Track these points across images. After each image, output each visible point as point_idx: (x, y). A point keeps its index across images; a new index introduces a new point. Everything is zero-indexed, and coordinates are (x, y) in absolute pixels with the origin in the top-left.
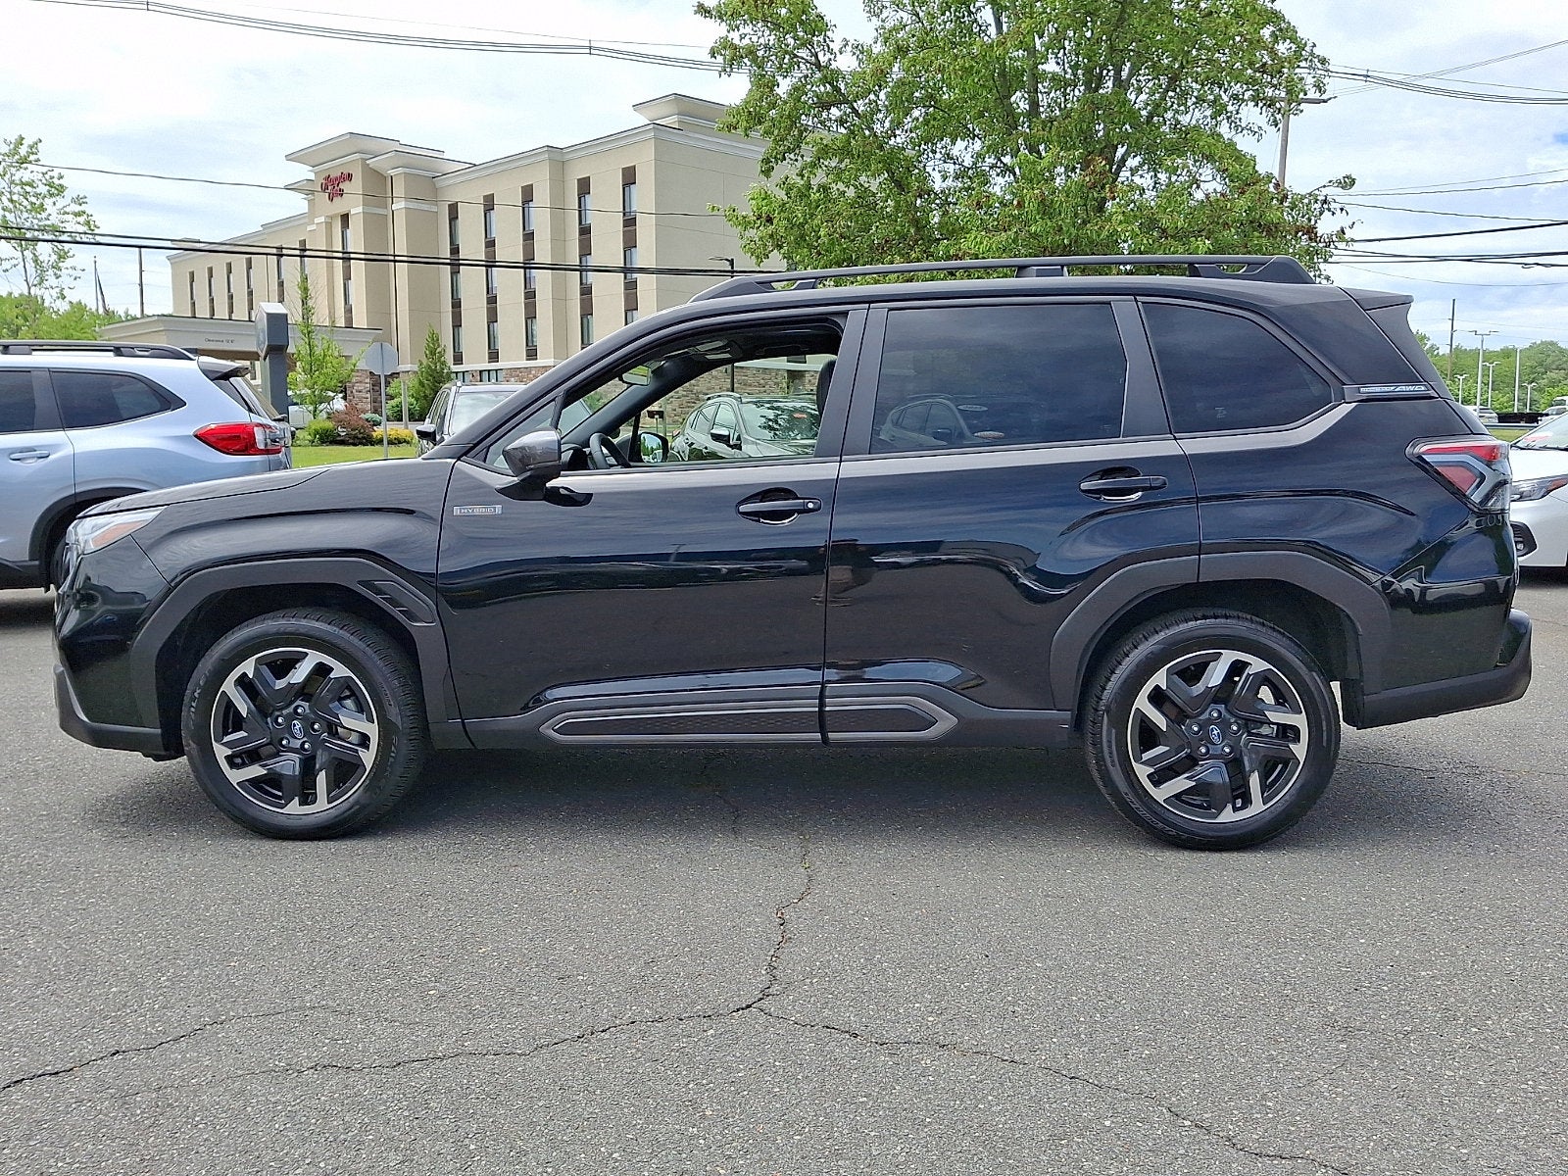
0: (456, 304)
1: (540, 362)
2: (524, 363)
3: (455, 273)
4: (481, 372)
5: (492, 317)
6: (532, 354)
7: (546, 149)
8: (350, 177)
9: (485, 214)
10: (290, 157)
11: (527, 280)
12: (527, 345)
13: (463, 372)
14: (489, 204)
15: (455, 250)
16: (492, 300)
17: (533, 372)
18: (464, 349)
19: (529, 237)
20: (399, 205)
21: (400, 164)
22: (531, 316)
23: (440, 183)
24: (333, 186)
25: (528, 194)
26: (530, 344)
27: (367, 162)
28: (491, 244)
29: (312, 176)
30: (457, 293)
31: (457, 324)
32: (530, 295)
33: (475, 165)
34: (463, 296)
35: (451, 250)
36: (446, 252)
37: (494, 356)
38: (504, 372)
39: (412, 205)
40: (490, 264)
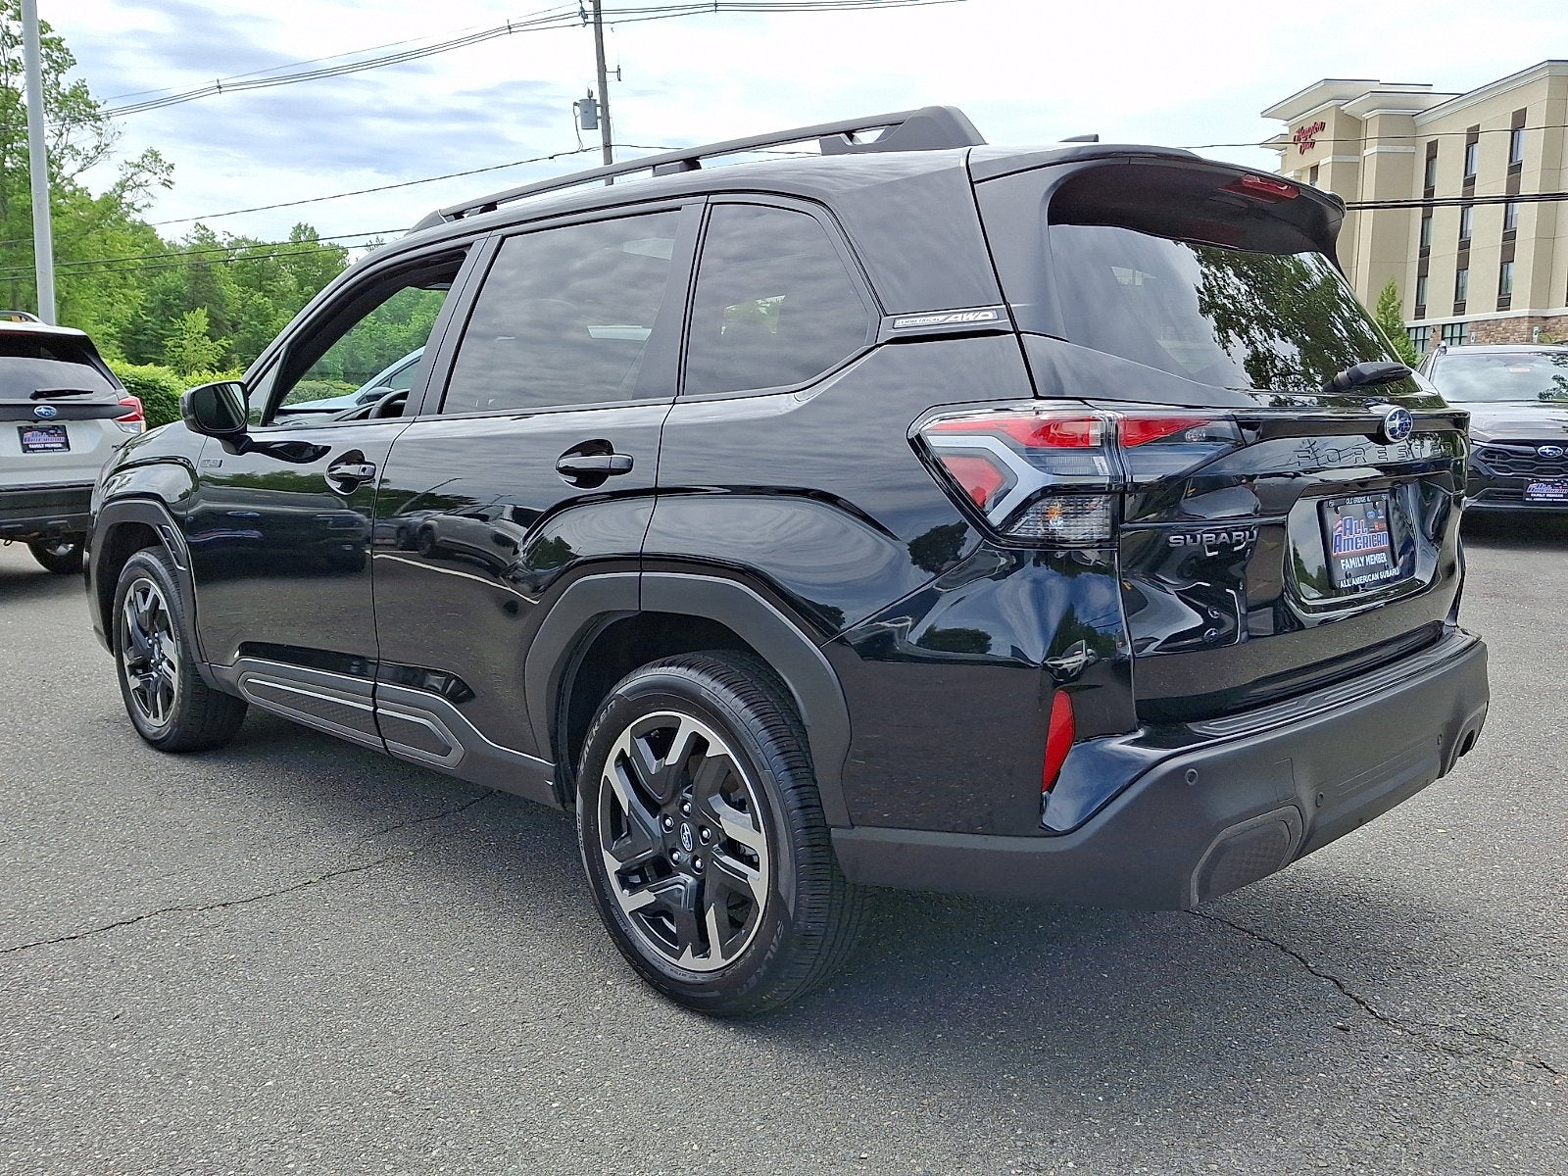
0: (1425, 252)
1: (1513, 312)
2: (1493, 314)
3: (1427, 218)
4: (1444, 326)
5: (1463, 264)
6: (1504, 303)
7: (1547, 64)
8: (1323, 126)
9: (1468, 149)
10: (1265, 114)
11: (1507, 219)
12: (1500, 293)
13: (1425, 327)
14: (1473, 136)
15: (1429, 191)
16: (1464, 245)
17: (1503, 325)
18: (1428, 302)
19: (1515, 169)
20: (1371, 150)
21: (1376, 105)
22: (1507, 258)
23: (1420, 121)
24: (1304, 139)
25: (1519, 120)
26: (1503, 292)
27: (1342, 108)
28: (1470, 182)
29: (1286, 130)
30: (1427, 242)
31: (1423, 275)
32: (1509, 236)
33: (1462, 95)
34: (1432, 243)
35: (1425, 192)
36: (1419, 194)
37: (1460, 308)
38: (1469, 326)
39: (1384, 149)
40: (1467, 202)
